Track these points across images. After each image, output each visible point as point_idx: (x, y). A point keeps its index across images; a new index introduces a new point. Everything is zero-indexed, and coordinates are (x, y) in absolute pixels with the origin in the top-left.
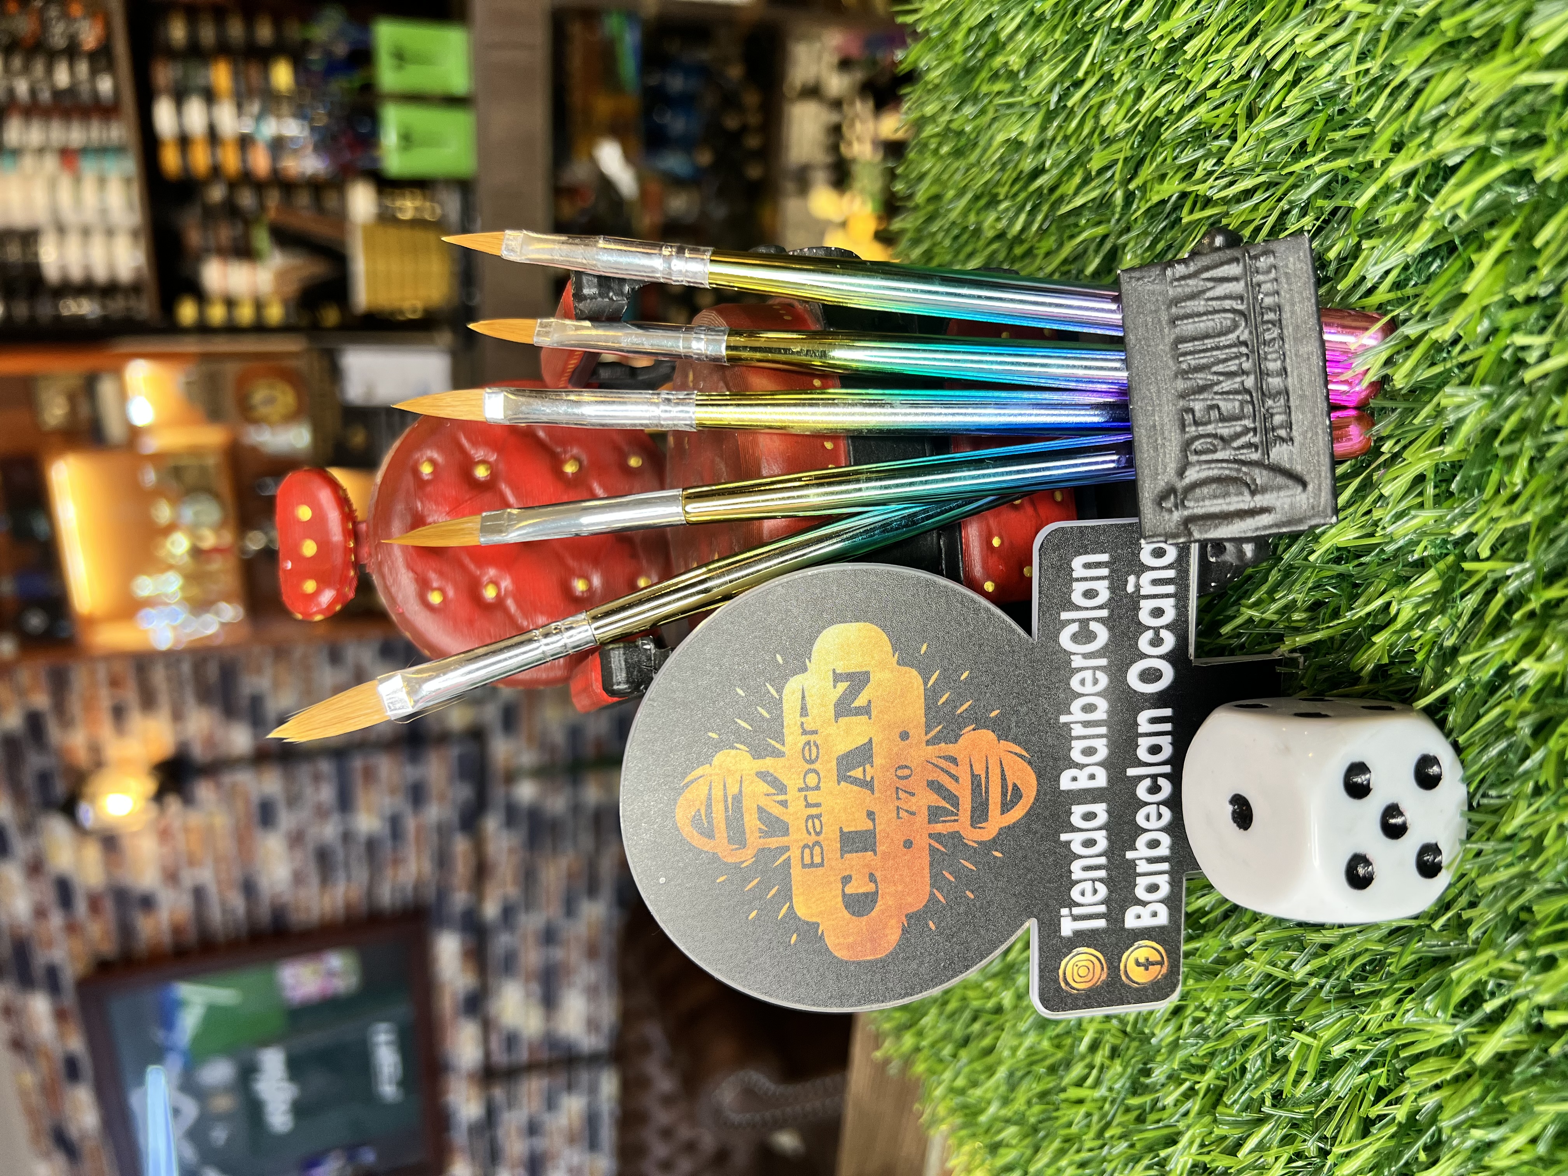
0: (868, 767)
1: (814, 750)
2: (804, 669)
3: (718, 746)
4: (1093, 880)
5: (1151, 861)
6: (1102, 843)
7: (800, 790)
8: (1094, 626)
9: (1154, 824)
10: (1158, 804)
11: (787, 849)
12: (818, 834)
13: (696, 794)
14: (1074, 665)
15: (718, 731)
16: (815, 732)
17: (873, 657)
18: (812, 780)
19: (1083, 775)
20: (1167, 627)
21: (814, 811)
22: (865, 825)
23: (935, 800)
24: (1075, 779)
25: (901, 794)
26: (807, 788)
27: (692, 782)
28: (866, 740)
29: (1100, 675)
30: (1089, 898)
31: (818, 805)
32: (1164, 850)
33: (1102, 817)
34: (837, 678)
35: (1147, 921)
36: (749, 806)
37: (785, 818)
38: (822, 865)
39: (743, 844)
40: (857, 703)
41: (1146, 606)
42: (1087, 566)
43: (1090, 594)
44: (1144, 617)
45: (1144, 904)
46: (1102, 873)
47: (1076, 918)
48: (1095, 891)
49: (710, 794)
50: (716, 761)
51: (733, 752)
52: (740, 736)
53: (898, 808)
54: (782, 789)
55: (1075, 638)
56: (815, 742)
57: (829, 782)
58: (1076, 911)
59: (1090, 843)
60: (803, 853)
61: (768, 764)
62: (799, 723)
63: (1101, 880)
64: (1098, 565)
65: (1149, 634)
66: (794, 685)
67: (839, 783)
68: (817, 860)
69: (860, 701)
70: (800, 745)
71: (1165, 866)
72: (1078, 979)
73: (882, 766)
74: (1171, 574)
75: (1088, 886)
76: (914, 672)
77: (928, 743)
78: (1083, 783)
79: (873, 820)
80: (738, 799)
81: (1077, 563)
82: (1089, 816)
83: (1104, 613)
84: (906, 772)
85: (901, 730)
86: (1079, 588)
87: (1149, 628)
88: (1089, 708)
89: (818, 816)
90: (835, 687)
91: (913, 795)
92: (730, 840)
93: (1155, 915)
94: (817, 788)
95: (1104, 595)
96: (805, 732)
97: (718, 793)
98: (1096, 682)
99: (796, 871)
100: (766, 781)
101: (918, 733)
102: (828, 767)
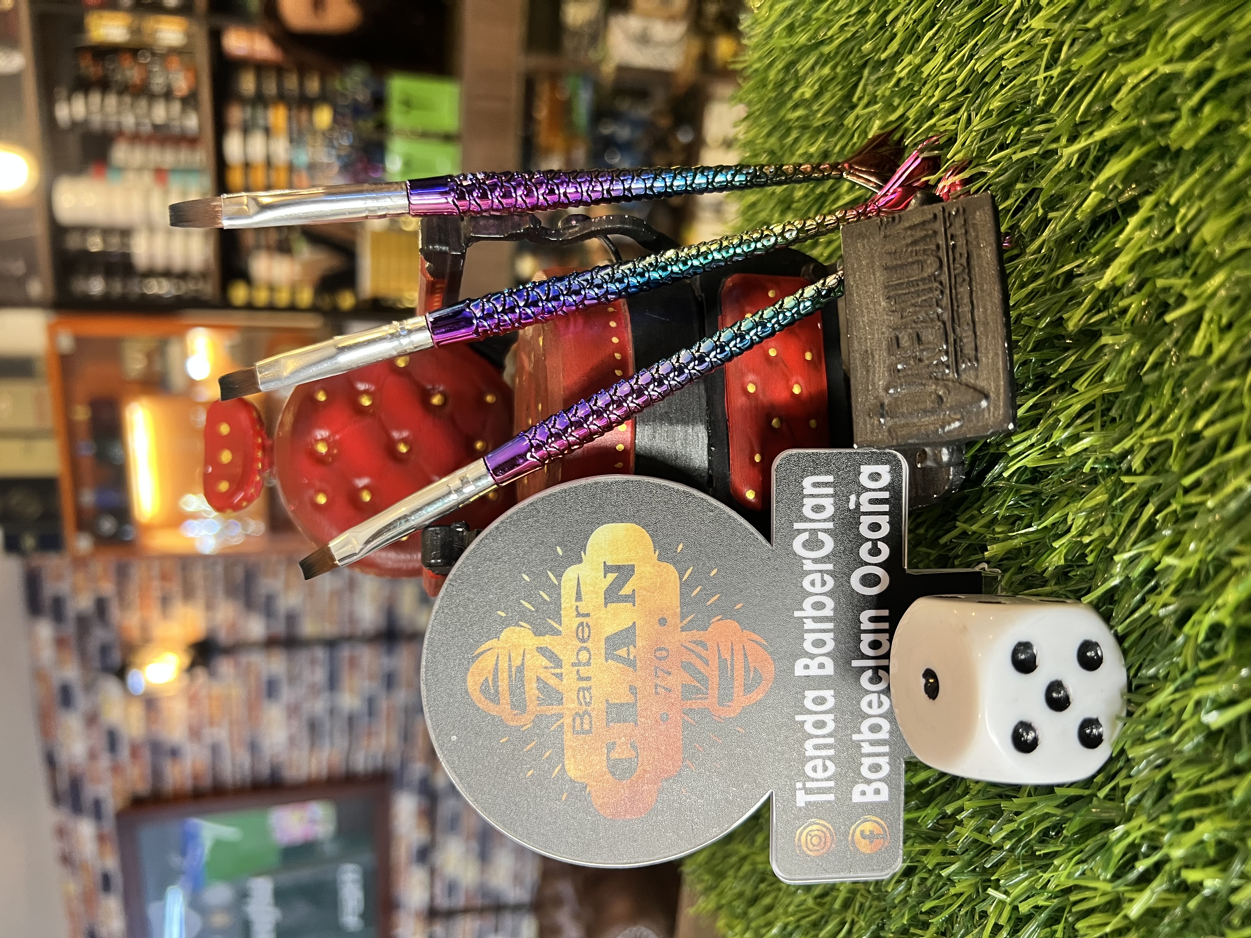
0: (631, 647)
1: (586, 630)
2: (580, 561)
3: (506, 623)
4: (824, 758)
5: (873, 743)
6: (831, 726)
7: (573, 665)
8: (822, 536)
9: (875, 711)
10: (879, 692)
11: (561, 716)
12: (588, 704)
13: (486, 663)
14: (805, 568)
15: (505, 610)
16: (588, 615)
17: (637, 553)
18: (584, 656)
19: (814, 664)
20: (882, 540)
21: (584, 684)
22: (628, 698)
23: (686, 678)
24: (807, 667)
25: (660, 673)
26: (578, 664)
27: (482, 653)
28: (630, 624)
29: (827, 577)
30: (820, 774)
31: (588, 679)
32: (884, 735)
33: (831, 703)
34: (608, 569)
35: (871, 797)
36: (529, 674)
37: (560, 688)
38: (589, 732)
39: (523, 709)
40: (622, 592)
41: (866, 521)
42: (816, 485)
43: (818, 509)
44: (864, 530)
45: (869, 782)
46: (831, 752)
47: (809, 791)
48: (825, 769)
49: (497, 664)
50: (503, 636)
51: (518, 629)
52: (523, 616)
53: (656, 686)
54: (558, 663)
55: (806, 545)
56: (587, 624)
57: (599, 659)
58: (809, 785)
59: (820, 724)
60: (574, 720)
61: (547, 641)
62: (574, 607)
63: (829, 758)
64: (826, 484)
65: (869, 545)
66: (571, 573)
67: (606, 660)
68: (586, 727)
69: (626, 590)
70: (575, 626)
71: (886, 749)
72: (811, 846)
73: (644, 647)
74: (886, 495)
75: (819, 762)
76: (672, 568)
77: (683, 629)
78: (814, 671)
79: (635, 694)
80: (521, 669)
81: (808, 482)
82: (820, 701)
83: (830, 525)
84: (664, 653)
85: (661, 616)
86: (809, 503)
87: (868, 540)
88: (818, 606)
89: (589, 689)
90: (605, 577)
91: (670, 674)
92: (514, 706)
93: (877, 792)
94: (588, 663)
95: (830, 511)
96: (579, 615)
97: (504, 664)
98: (824, 583)
99: (568, 736)
100: (544, 655)
101: (674, 620)
102: (597, 646)
